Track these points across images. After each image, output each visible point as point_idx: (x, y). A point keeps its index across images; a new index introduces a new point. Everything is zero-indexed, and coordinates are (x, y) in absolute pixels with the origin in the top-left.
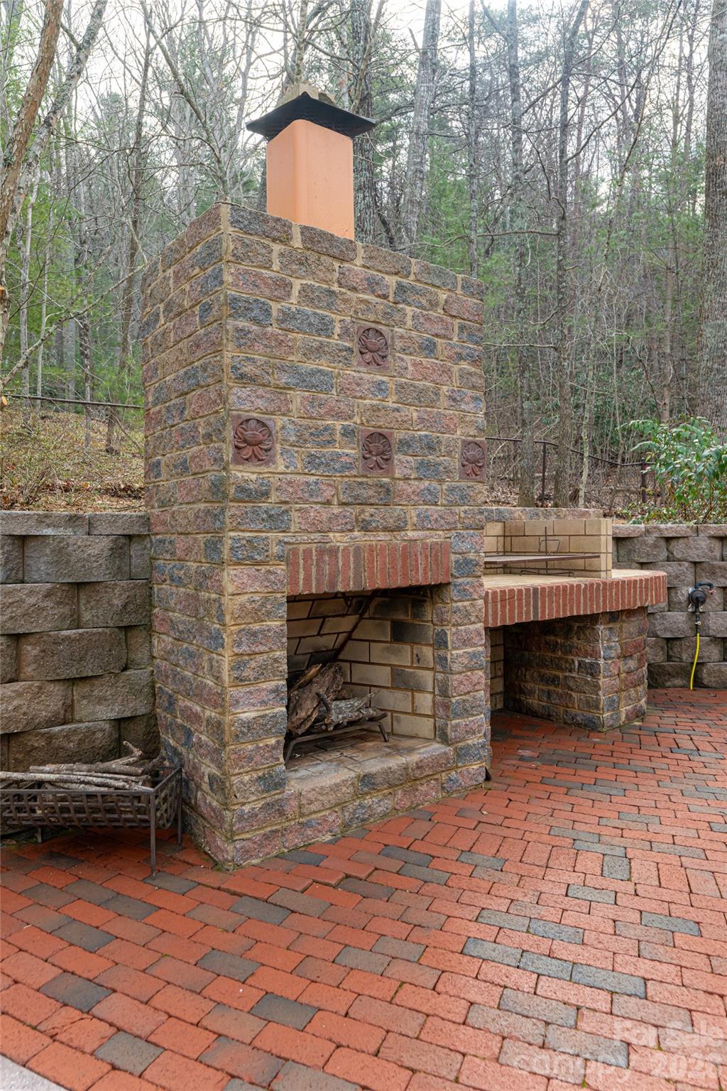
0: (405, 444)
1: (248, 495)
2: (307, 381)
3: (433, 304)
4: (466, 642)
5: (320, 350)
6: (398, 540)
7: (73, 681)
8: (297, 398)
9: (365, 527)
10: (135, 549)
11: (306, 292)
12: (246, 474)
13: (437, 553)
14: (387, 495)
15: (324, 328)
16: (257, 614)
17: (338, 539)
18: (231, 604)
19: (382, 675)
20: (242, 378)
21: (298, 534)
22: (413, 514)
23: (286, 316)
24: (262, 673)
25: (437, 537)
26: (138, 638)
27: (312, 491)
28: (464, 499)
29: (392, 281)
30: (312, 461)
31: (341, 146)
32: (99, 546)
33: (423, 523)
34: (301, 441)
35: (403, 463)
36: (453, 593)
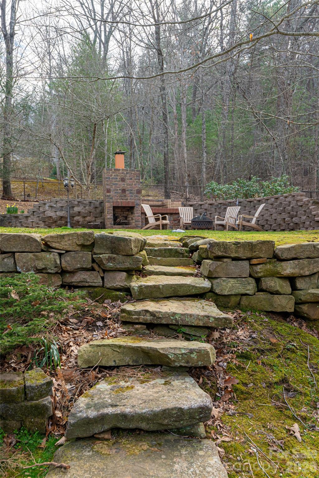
0: (128, 190)
1: (108, 196)
2: (114, 184)
3: (132, 174)
4: (138, 213)
5: (116, 181)
6: (127, 201)
7: (96, 217)
8: (113, 186)
9: (122, 199)
10: (102, 204)
11: (114, 175)
12: (108, 194)
13: (133, 203)
14: (125, 196)
15: (117, 179)
16: (110, 207)
17: (119, 200)
18: (106, 206)
19: (130, 219)
20: (107, 185)
21: (114, 200)
22: (129, 198)
23: (112, 178)
24: (110, 213)
25: (133, 201)
26: (102, 213)
27: (116, 195)
28: (137, 196)
29: (125, 172)
30: (115, 192)
31: (122, 156)
32: (98, 203)
33: (130, 199)
34: (114, 190)
35: (127, 192)
36: (135, 208)
